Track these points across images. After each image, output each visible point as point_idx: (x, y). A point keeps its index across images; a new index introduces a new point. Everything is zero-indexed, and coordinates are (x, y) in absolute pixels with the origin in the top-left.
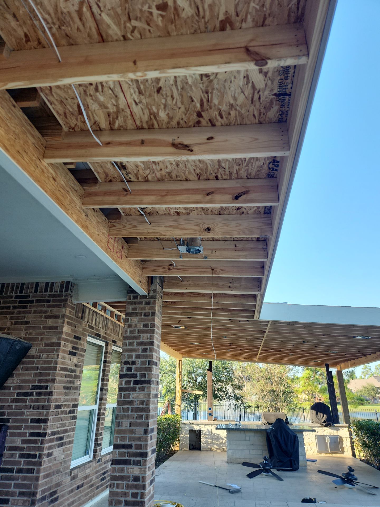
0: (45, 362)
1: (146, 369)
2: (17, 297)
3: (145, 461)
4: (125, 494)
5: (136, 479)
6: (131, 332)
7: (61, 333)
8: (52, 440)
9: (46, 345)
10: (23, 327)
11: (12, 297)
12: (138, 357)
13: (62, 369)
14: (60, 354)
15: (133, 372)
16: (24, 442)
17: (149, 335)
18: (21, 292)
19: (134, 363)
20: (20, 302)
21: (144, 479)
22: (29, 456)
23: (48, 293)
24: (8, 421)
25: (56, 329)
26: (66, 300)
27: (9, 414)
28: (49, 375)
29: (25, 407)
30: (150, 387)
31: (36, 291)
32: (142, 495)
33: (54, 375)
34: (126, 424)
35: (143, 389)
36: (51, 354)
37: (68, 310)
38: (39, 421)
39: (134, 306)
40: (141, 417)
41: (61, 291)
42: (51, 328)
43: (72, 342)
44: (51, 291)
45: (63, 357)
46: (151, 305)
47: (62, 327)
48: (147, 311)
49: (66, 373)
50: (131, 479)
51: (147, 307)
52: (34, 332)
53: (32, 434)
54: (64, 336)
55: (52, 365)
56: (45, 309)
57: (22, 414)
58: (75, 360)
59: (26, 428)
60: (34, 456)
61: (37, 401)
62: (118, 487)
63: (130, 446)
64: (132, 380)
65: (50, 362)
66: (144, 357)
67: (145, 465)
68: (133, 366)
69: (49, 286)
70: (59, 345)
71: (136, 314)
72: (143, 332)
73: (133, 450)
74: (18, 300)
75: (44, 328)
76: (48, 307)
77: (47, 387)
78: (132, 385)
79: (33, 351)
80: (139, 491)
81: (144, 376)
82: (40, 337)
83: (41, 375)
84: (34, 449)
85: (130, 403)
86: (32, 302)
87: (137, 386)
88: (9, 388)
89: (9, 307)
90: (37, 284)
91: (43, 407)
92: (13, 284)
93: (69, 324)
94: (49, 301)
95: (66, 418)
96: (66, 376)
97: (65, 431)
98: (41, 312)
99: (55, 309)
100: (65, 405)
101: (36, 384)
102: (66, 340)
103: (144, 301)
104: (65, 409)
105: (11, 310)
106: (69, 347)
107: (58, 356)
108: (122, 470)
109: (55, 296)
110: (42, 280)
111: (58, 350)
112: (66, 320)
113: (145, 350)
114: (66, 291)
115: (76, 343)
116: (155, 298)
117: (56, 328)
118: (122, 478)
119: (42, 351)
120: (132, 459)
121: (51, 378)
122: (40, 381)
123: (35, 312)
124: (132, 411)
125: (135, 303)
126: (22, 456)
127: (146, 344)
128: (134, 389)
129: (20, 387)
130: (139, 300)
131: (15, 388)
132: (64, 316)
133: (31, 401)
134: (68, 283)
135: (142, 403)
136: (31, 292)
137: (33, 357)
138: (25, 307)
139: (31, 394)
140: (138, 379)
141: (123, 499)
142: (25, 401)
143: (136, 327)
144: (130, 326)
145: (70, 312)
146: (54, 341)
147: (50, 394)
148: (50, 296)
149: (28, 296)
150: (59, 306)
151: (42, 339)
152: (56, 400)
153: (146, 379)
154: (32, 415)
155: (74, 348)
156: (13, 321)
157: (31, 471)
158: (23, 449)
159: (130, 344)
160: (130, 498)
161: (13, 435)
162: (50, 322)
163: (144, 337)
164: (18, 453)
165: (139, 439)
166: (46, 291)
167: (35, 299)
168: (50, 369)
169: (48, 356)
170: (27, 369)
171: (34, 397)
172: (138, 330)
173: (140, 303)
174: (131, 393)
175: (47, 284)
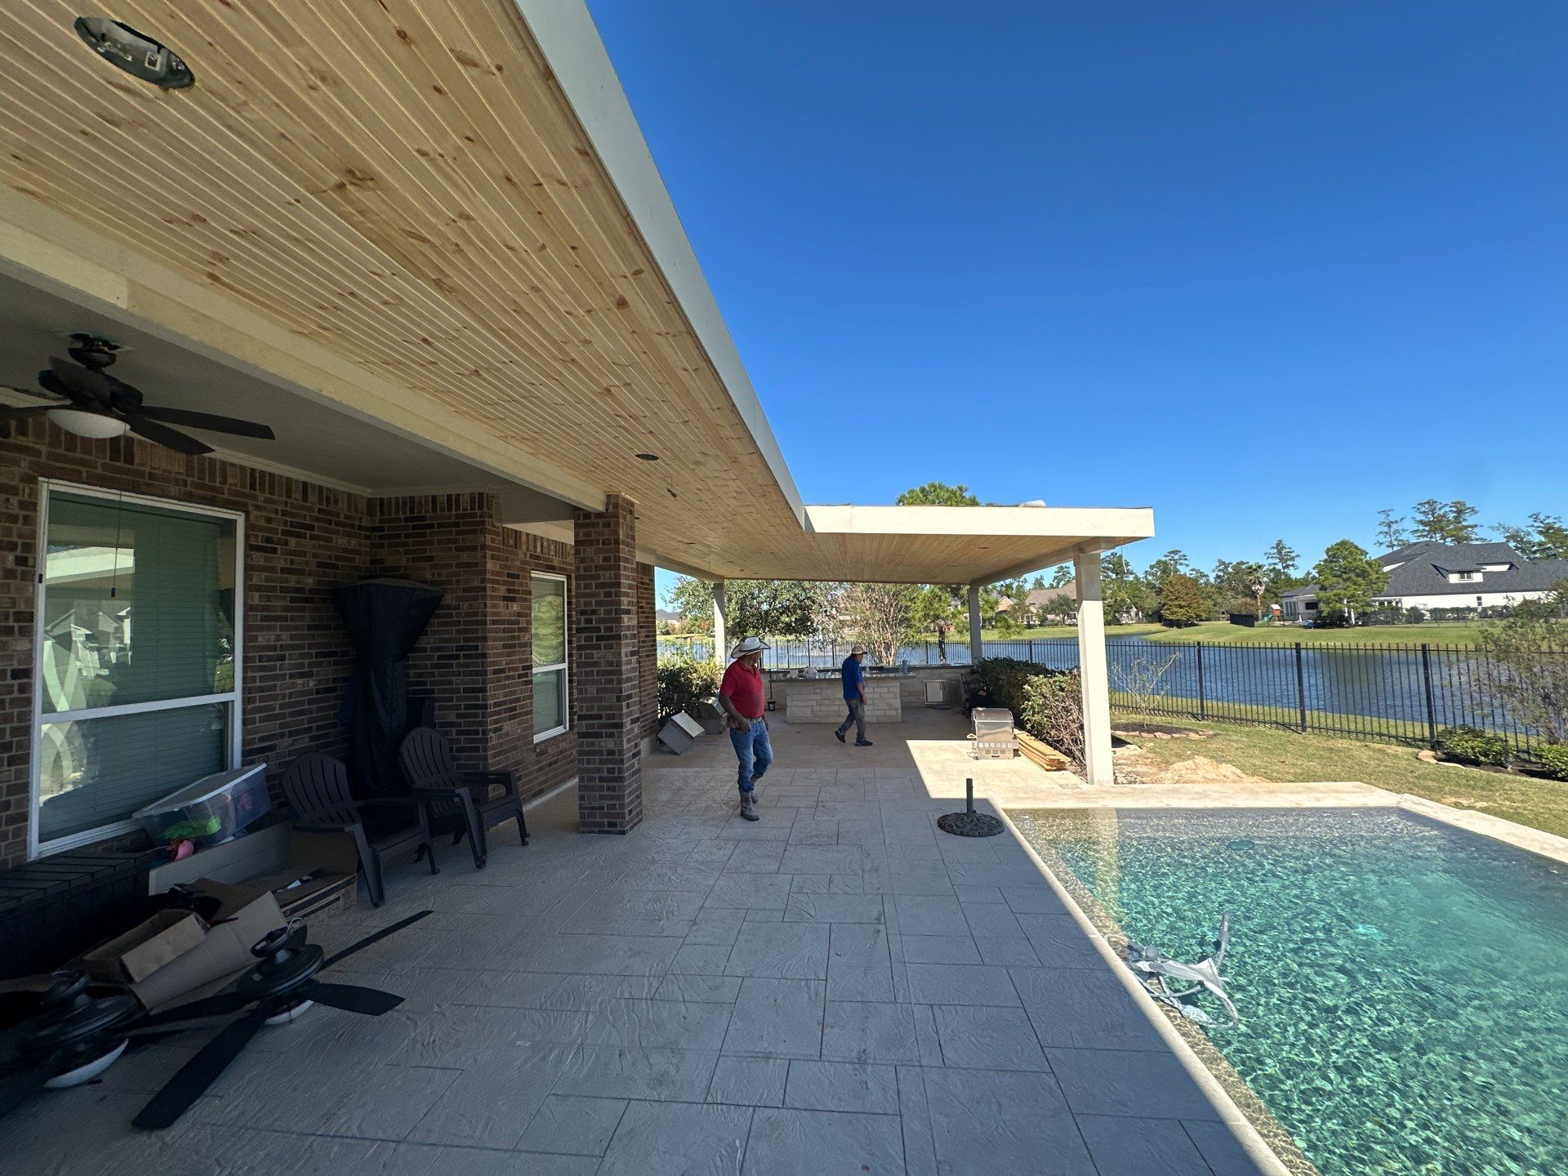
0: (468, 614)
1: (612, 620)
2: (407, 520)
3: (621, 732)
4: (598, 770)
5: (611, 753)
6: (586, 569)
7: (484, 572)
8: (496, 713)
9: (465, 590)
10: (426, 564)
11: (399, 520)
12: (599, 604)
13: (494, 622)
14: (489, 602)
15: (594, 625)
16: (459, 716)
17: (613, 572)
18: (412, 511)
19: (594, 612)
20: (414, 527)
21: (621, 753)
22: (469, 732)
23: (454, 512)
24: (433, 692)
25: (477, 568)
26: (483, 523)
27: (432, 683)
28: (477, 631)
29: (453, 674)
30: (620, 644)
31: (434, 510)
32: (620, 771)
33: (484, 631)
34: (592, 690)
35: (610, 647)
36: (474, 603)
37: (489, 537)
38: (473, 690)
39: (586, 530)
40: (611, 681)
41: (473, 508)
42: (468, 565)
43: (505, 583)
44: (458, 509)
45: (494, 606)
46: (612, 528)
47: (485, 563)
48: (606, 537)
49: (503, 627)
50: (605, 753)
51: (606, 531)
52: (444, 572)
53: (467, 707)
54: (489, 576)
55: (479, 618)
56: (453, 537)
57: (450, 682)
58: (515, 607)
59: (459, 699)
60: (477, 732)
61: (466, 665)
62: (588, 763)
63: (600, 717)
64: (594, 635)
65: (476, 614)
66: (608, 603)
67: (622, 737)
68: (594, 617)
69: (453, 500)
70: (484, 589)
71: (591, 543)
72: (604, 568)
73: (604, 721)
74: (411, 524)
75: (458, 565)
76: (458, 533)
77: (477, 648)
78: (594, 642)
79: (449, 599)
80: (616, 767)
81: (610, 629)
82: (454, 579)
83: (466, 631)
84: (474, 724)
85: (595, 664)
86: (431, 526)
87: (602, 643)
88: (424, 650)
89: (399, 536)
90: (434, 498)
91: (477, 673)
92: (397, 499)
93: (493, 557)
94: (457, 525)
95: (516, 685)
96: (504, 631)
97: (518, 700)
98: (449, 541)
99: (469, 537)
100: (510, 669)
101: (462, 644)
102: (493, 582)
103: (600, 521)
104: (512, 674)
105: (403, 539)
106: (502, 590)
107: (485, 605)
108: (592, 744)
109: (464, 516)
110: (442, 491)
111: (484, 597)
112: (489, 553)
113: (608, 594)
114: (480, 508)
115: (513, 584)
116: (618, 517)
117: (476, 565)
118: (594, 753)
119: (459, 599)
120: (604, 731)
121: (480, 635)
122: (465, 640)
123: (439, 542)
124: (598, 675)
125: (588, 525)
126: (459, 733)
127: (609, 585)
128: (598, 647)
129: (440, 649)
130: (593, 520)
131: (434, 650)
132: (484, 547)
133: (459, 665)
134: (481, 495)
135: (611, 664)
136: (428, 512)
137: (449, 607)
138: (424, 535)
139: (457, 657)
140: (602, 633)
141: (597, 775)
142: (451, 666)
143: (592, 561)
144: (583, 560)
145: (493, 540)
146: (476, 584)
147: (484, 656)
148: (457, 516)
149: (422, 518)
150: (474, 532)
151: (458, 582)
152: (494, 663)
153: (614, 633)
154: (466, 683)
155: (509, 591)
156: (410, 556)
157: (476, 749)
158: (459, 724)
159: (587, 586)
160: (605, 774)
161: (441, 708)
162: (465, 557)
163: (605, 577)
164: (454, 729)
165: (611, 708)
166: (450, 509)
167: (435, 522)
168: (477, 623)
169: (471, 605)
170: (445, 624)
171: (462, 661)
172: (596, 566)
173: (595, 525)
174: (594, 652)
175: (449, 497)
